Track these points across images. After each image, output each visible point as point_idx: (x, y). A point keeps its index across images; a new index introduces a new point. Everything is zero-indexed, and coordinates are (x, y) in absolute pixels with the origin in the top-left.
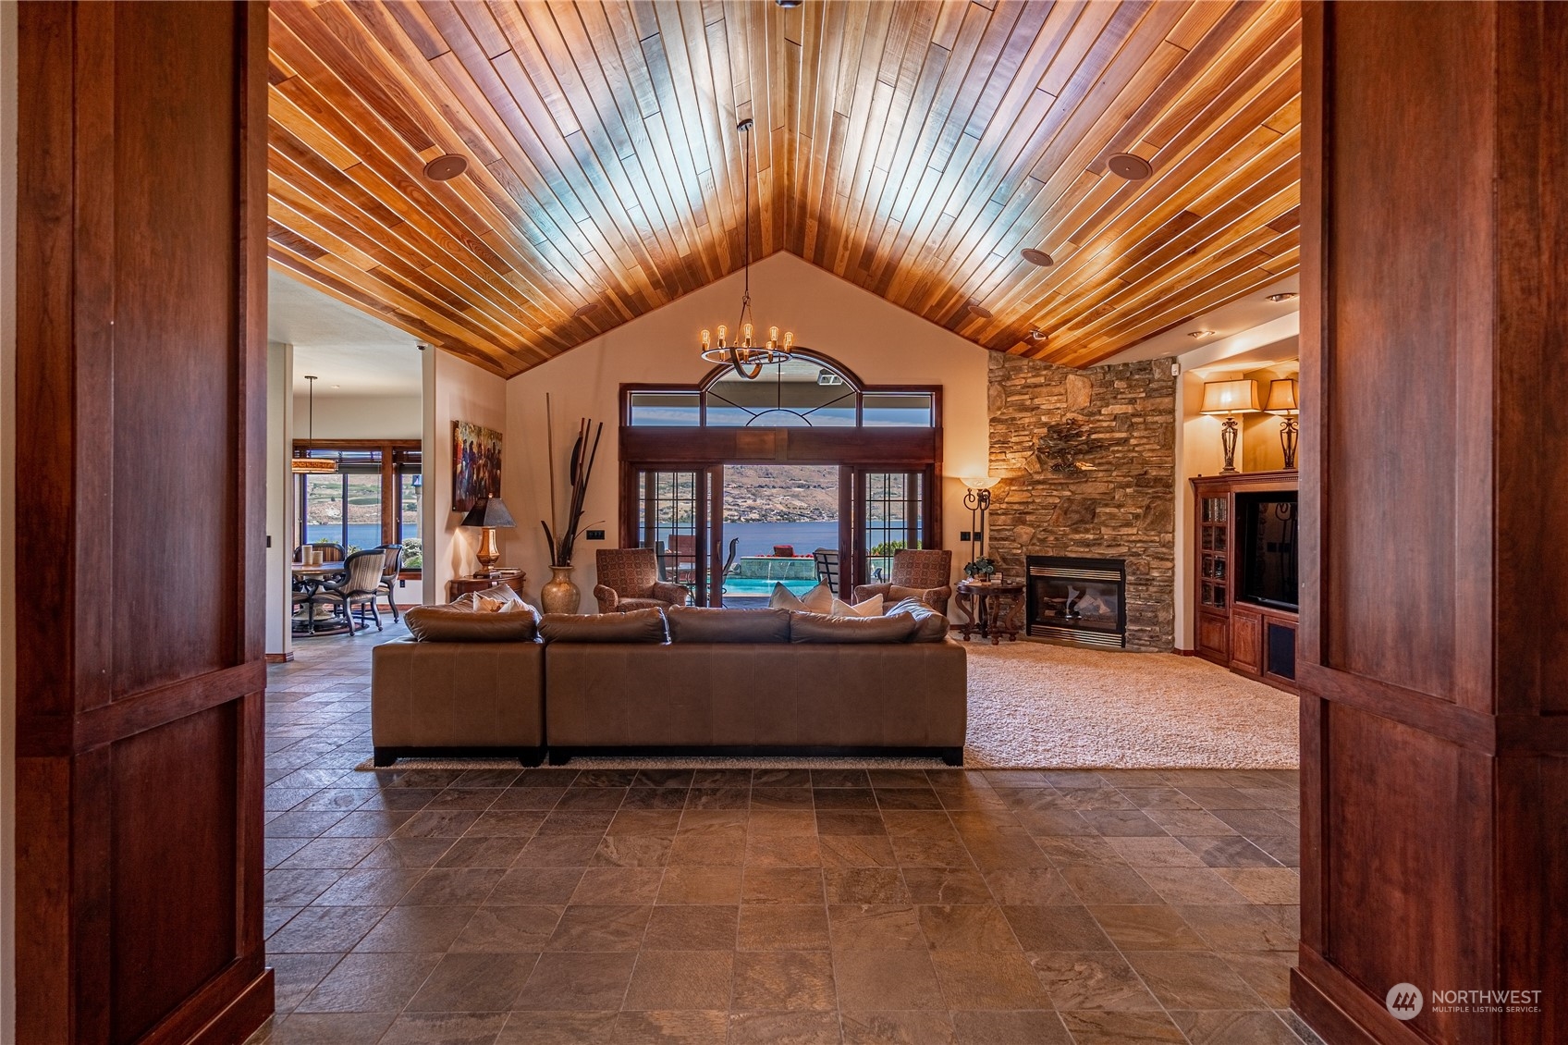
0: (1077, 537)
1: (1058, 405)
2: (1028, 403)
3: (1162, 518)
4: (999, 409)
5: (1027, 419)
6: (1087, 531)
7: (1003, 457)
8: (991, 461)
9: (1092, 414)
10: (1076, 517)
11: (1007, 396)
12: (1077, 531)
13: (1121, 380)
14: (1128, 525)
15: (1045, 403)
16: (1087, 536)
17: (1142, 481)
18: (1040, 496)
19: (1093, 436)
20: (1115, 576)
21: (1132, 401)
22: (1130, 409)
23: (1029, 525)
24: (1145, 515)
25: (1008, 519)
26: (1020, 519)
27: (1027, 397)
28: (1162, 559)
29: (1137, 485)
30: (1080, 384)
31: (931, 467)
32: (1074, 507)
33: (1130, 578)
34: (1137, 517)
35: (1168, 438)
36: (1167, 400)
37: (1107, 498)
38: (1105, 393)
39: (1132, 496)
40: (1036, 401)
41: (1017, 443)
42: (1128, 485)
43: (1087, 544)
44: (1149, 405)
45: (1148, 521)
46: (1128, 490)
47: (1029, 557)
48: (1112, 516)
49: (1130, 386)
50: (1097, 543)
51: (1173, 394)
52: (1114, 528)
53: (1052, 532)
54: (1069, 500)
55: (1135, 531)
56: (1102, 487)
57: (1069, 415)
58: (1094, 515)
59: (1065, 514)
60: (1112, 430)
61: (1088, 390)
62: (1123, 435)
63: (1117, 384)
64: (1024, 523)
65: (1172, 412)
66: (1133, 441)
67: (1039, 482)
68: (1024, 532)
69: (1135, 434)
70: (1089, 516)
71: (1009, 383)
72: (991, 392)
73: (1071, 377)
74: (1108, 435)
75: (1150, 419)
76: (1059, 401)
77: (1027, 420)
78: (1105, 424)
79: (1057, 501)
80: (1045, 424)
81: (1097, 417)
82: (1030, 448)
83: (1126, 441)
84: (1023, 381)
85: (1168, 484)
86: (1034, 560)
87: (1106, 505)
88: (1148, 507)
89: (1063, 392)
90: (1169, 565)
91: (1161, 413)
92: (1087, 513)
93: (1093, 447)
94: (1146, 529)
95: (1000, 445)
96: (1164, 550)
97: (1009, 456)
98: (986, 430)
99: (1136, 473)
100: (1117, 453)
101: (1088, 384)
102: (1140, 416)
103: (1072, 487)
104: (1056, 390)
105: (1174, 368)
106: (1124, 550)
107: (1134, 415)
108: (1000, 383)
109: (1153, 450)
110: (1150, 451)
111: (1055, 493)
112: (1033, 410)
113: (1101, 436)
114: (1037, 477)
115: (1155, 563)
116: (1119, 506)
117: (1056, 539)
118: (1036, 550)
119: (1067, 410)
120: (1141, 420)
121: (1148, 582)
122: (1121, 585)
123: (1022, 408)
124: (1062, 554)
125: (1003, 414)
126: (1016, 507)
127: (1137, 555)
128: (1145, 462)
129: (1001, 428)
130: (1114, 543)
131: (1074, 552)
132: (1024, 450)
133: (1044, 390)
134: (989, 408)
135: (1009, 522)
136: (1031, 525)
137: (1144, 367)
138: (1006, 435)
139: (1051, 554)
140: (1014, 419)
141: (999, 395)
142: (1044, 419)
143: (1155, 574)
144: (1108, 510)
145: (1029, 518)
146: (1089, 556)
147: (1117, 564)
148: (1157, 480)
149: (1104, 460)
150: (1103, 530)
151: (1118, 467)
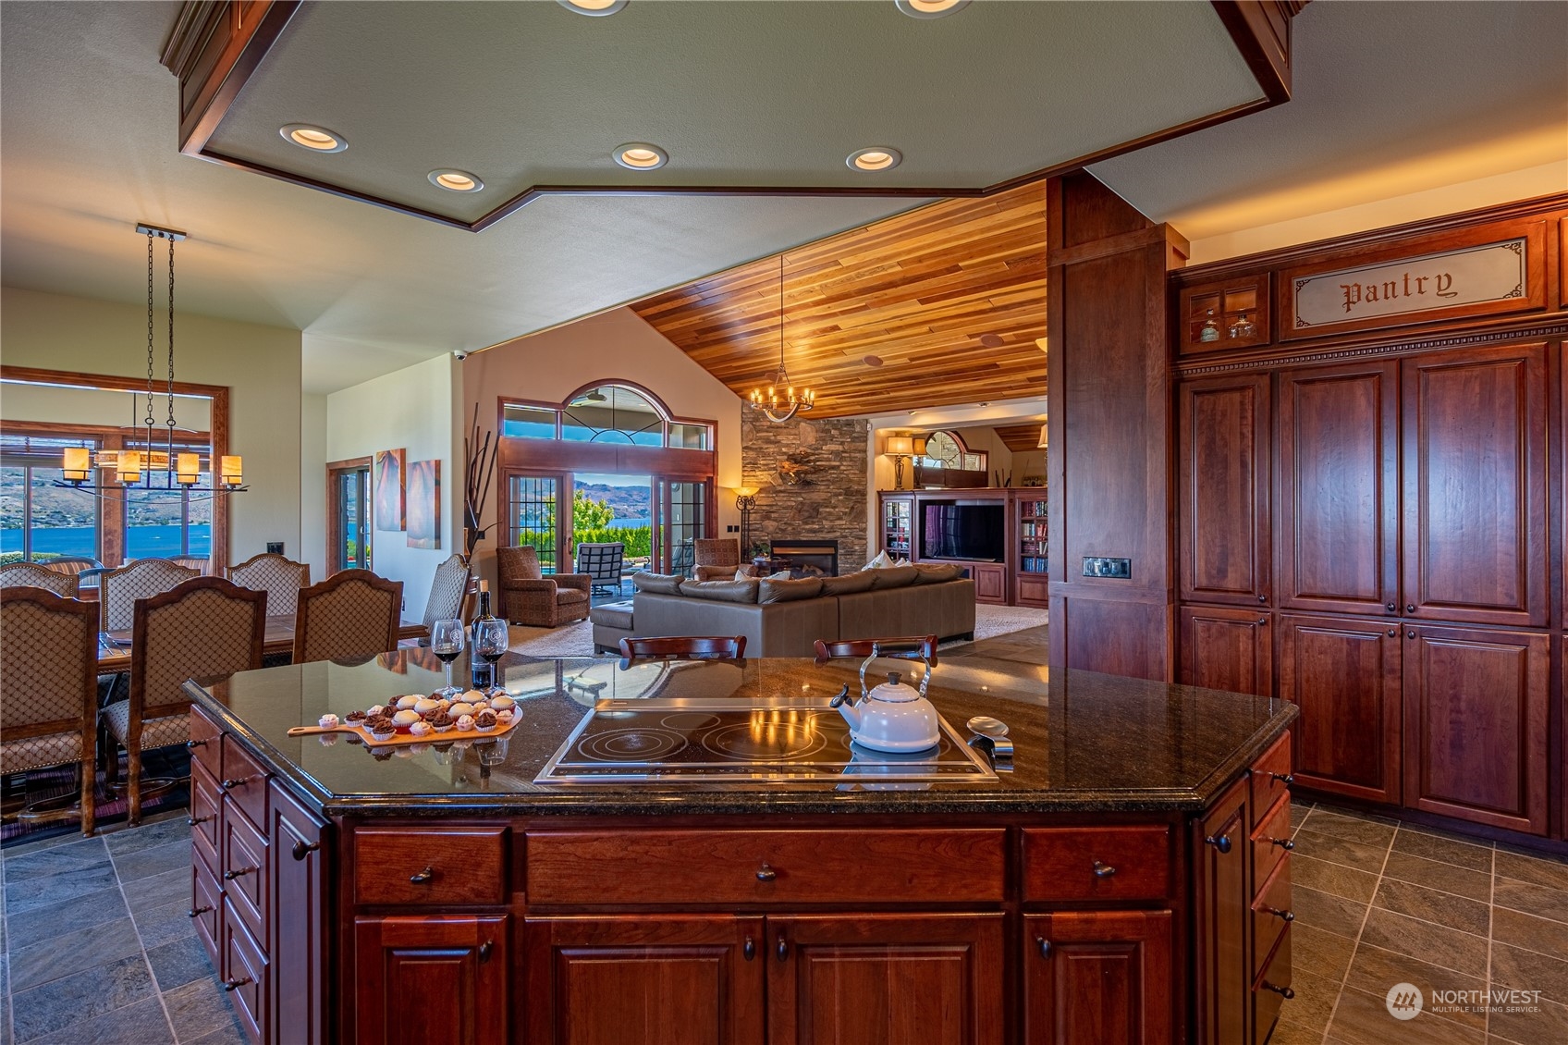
0: (807, 527)
1: (794, 442)
2: (773, 438)
3: (860, 515)
4: (751, 441)
5: (772, 448)
6: (813, 523)
7: (753, 473)
8: (743, 476)
9: (817, 449)
10: (807, 514)
11: (757, 432)
12: (807, 524)
13: (835, 429)
14: (840, 519)
15: (784, 439)
16: (814, 526)
17: (848, 492)
18: (781, 500)
19: (818, 463)
20: (831, 551)
21: (842, 443)
22: (841, 448)
23: (774, 520)
24: (850, 513)
25: (758, 516)
26: (767, 516)
27: (771, 434)
28: (860, 539)
29: (845, 494)
30: (809, 429)
31: (711, 479)
32: (805, 508)
33: (841, 551)
34: (845, 513)
35: (863, 466)
36: (863, 444)
37: (827, 503)
38: (825, 436)
39: (842, 501)
40: (779, 438)
41: (764, 465)
42: (840, 495)
43: (814, 531)
44: (853, 446)
45: (852, 516)
46: (840, 498)
47: (772, 542)
48: (830, 513)
49: (841, 434)
50: (820, 531)
51: (866, 441)
52: (831, 521)
53: (790, 524)
54: (801, 503)
55: (844, 522)
56: (824, 496)
57: (801, 449)
58: (818, 512)
59: (800, 512)
60: (829, 460)
61: (814, 434)
62: (838, 464)
63: (833, 432)
64: (769, 518)
65: (865, 451)
66: (842, 468)
67: (781, 491)
68: (771, 525)
69: (845, 463)
70: (815, 514)
71: (758, 424)
72: (745, 428)
73: (803, 424)
74: (827, 463)
75: (853, 455)
76: (794, 439)
77: (772, 450)
78: (825, 456)
79: (794, 504)
80: (785, 453)
81: (820, 451)
82: (775, 469)
83: (839, 467)
84: (769, 424)
85: (863, 494)
86: (775, 544)
87: (827, 507)
88: (852, 508)
89: (797, 433)
90: (864, 542)
91: (860, 451)
92: (813, 511)
93: (817, 470)
94: (851, 521)
95: (749, 466)
96: (861, 533)
97: (758, 473)
98: (739, 454)
99: (844, 487)
100: (833, 474)
101: (814, 430)
102: (846, 452)
103: (803, 495)
104: (793, 432)
105: (869, 426)
106: (838, 534)
107: (843, 452)
108: (751, 422)
109: (855, 474)
110: (853, 474)
111: (792, 499)
112: (776, 443)
113: (823, 463)
114: (779, 488)
115: (856, 541)
116: (834, 507)
117: (794, 529)
118: (779, 537)
119: (800, 445)
120: (847, 455)
121: (852, 553)
122: (834, 557)
123: (768, 441)
124: (797, 538)
125: (753, 444)
126: (764, 508)
127: (846, 537)
128: (850, 481)
129: (752, 454)
130: (832, 530)
131: (804, 537)
132: (770, 469)
133: (785, 431)
134: (742, 439)
135: (758, 518)
136: (775, 520)
137: (849, 424)
138: (755, 459)
139: (789, 539)
140: (761, 448)
141: (751, 431)
142: (784, 450)
143: (857, 548)
144: (828, 510)
145: (773, 515)
146: (815, 539)
147: (833, 544)
148: (858, 492)
149: (825, 479)
150: (824, 522)
151: (833, 483)
